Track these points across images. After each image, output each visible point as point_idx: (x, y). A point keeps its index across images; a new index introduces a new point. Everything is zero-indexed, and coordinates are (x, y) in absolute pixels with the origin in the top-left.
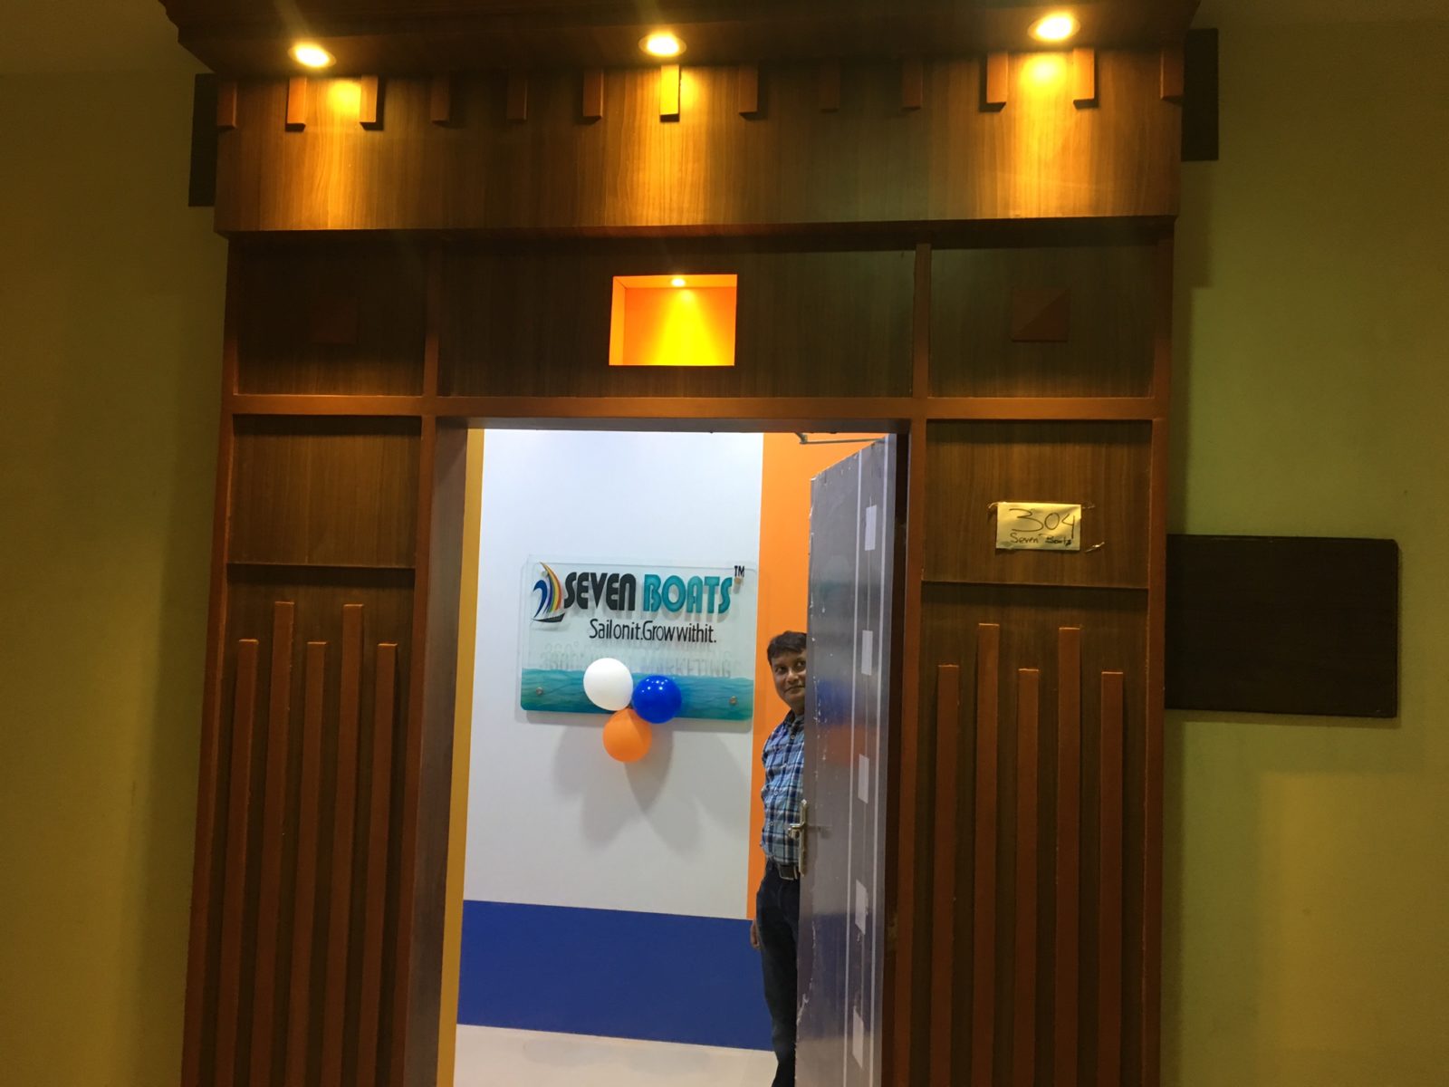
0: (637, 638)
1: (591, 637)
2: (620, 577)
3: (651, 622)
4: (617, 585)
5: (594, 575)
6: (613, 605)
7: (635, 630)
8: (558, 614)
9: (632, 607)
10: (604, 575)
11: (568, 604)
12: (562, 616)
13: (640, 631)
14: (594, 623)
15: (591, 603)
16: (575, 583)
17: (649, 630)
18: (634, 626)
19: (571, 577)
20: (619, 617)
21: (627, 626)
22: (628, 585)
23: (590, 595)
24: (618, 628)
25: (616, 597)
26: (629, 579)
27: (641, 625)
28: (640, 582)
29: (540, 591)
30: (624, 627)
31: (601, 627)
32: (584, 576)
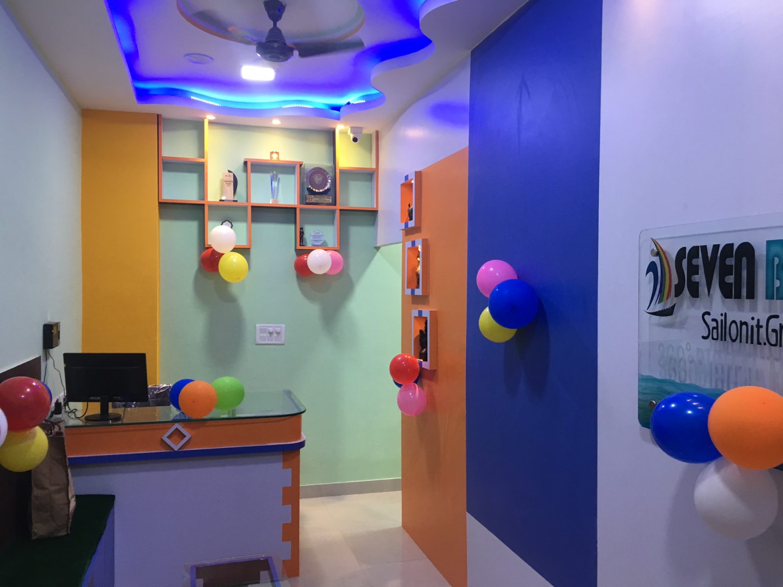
0: (759, 343)
1: (704, 338)
2: (735, 247)
3: (777, 317)
4: (731, 261)
5: (704, 248)
6: (727, 292)
7: (755, 329)
8: (668, 306)
9: (751, 295)
10: (716, 247)
11: (679, 292)
12: (673, 307)
13: (763, 331)
14: (706, 317)
15: (703, 289)
16: (685, 263)
17: (774, 331)
18: (754, 323)
19: (682, 252)
20: (741, 308)
21: (746, 323)
22: (744, 260)
23: (700, 277)
24: (734, 325)
25: (730, 279)
26: (747, 249)
27: (763, 323)
28: (761, 251)
29: (651, 273)
30: (742, 323)
31: (714, 324)
32: (695, 249)
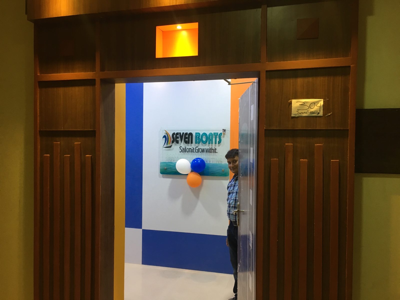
0: (194, 152)
1: (180, 152)
2: (188, 133)
3: (198, 147)
4: (187, 136)
5: (180, 133)
6: (186, 142)
7: (193, 150)
8: (170, 145)
9: (192, 143)
10: (183, 133)
11: (173, 142)
12: (171, 146)
13: (195, 150)
14: (181, 148)
15: (180, 142)
16: (175, 136)
17: (197, 150)
18: (193, 148)
19: (174, 134)
20: (188, 146)
21: (191, 149)
22: (190, 136)
23: (179, 139)
24: (188, 149)
25: (187, 140)
26: (191, 134)
27: (195, 148)
28: (194, 135)
29: (164, 138)
30: (190, 149)
31: (183, 149)
32: (177, 134)
